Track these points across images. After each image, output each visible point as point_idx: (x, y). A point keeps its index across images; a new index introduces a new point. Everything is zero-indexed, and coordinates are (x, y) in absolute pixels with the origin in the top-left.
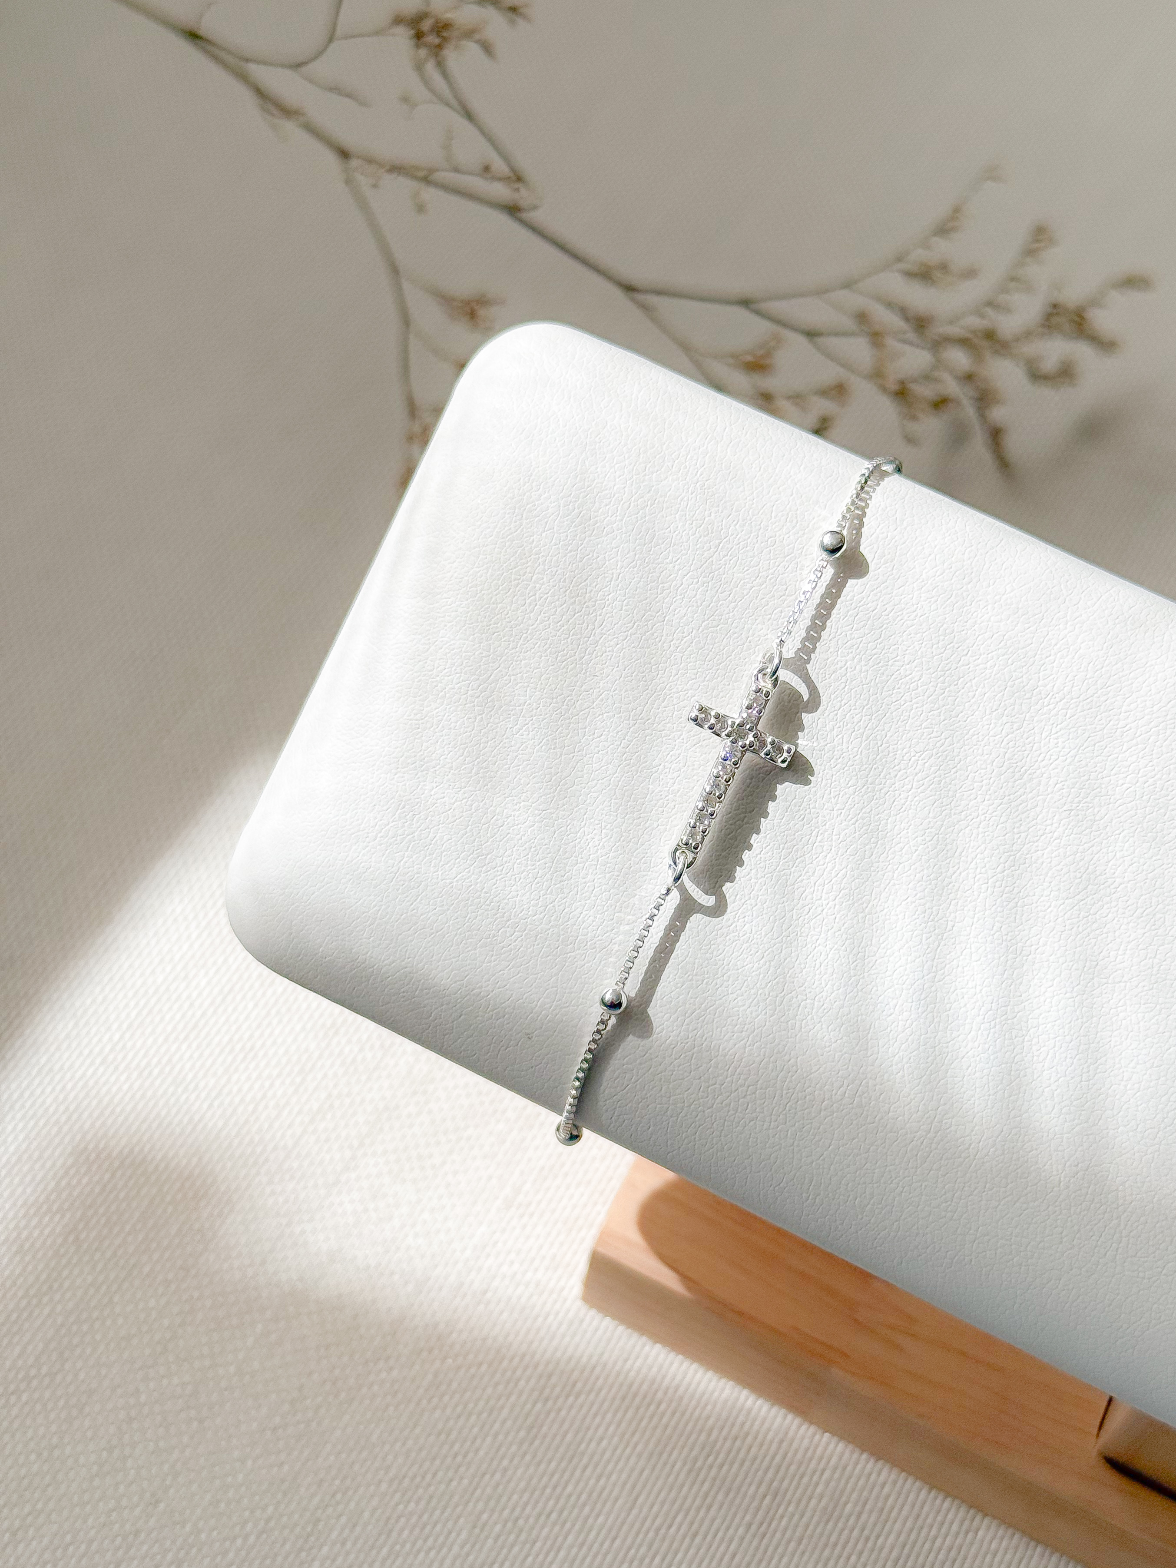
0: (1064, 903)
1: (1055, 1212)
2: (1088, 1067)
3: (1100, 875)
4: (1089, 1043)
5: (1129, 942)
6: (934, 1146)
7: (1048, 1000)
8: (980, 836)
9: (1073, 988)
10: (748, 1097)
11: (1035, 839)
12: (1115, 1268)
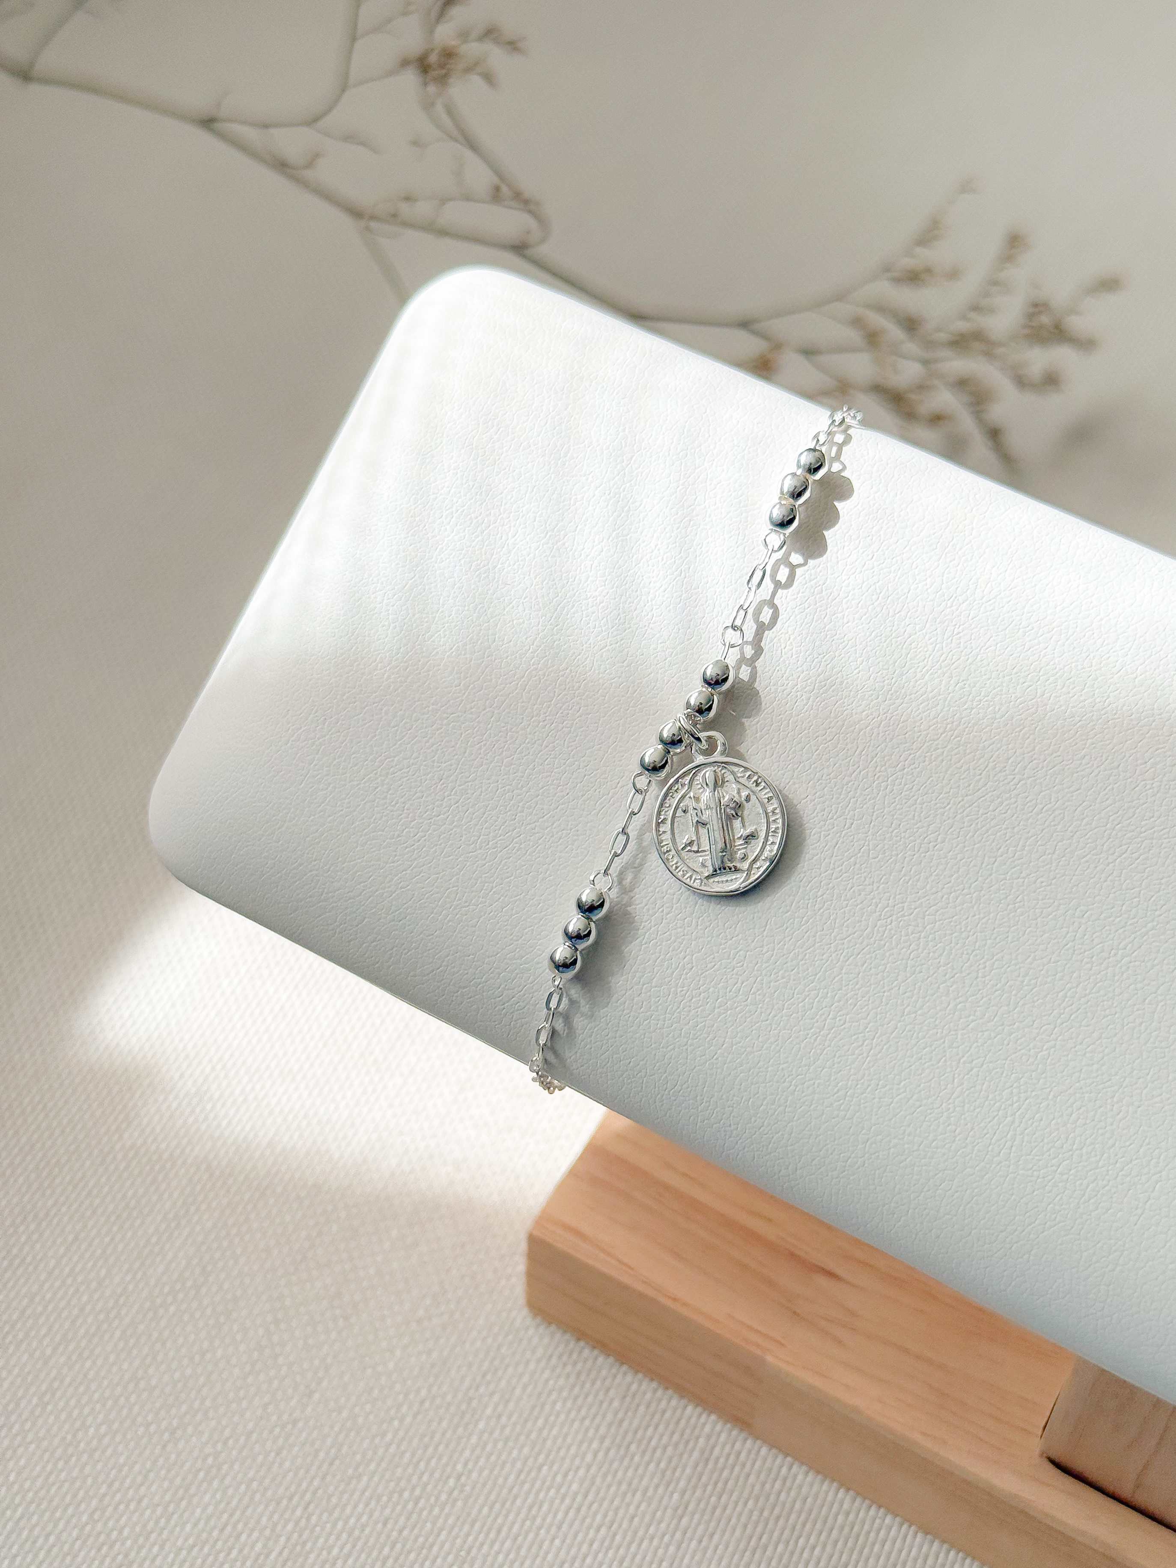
0: (963, 800)
1: (949, 1110)
2: (985, 962)
3: (1000, 772)
4: (986, 940)
5: (1028, 838)
6: (826, 1044)
7: (946, 896)
8: (881, 735)
9: (971, 884)
10: (643, 995)
11: (936, 737)
12: (1009, 1167)
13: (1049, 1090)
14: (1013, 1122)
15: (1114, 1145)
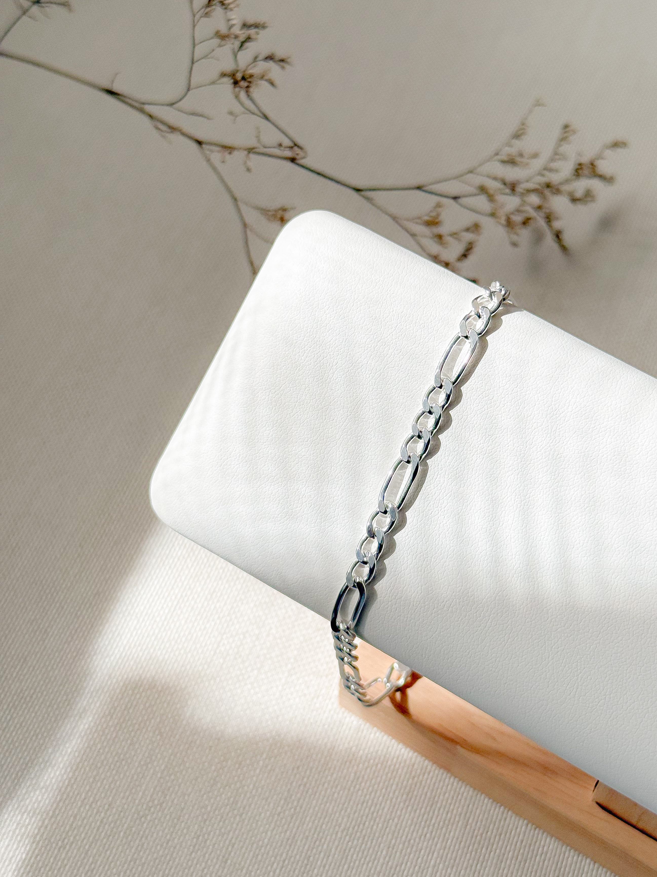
1: (546, 671)
4: (568, 587)
6: (487, 635)
7: (548, 564)
10: (397, 604)
11: (546, 482)
12: (575, 701)
13: (595, 664)
14: (577, 679)
15: (626, 693)
